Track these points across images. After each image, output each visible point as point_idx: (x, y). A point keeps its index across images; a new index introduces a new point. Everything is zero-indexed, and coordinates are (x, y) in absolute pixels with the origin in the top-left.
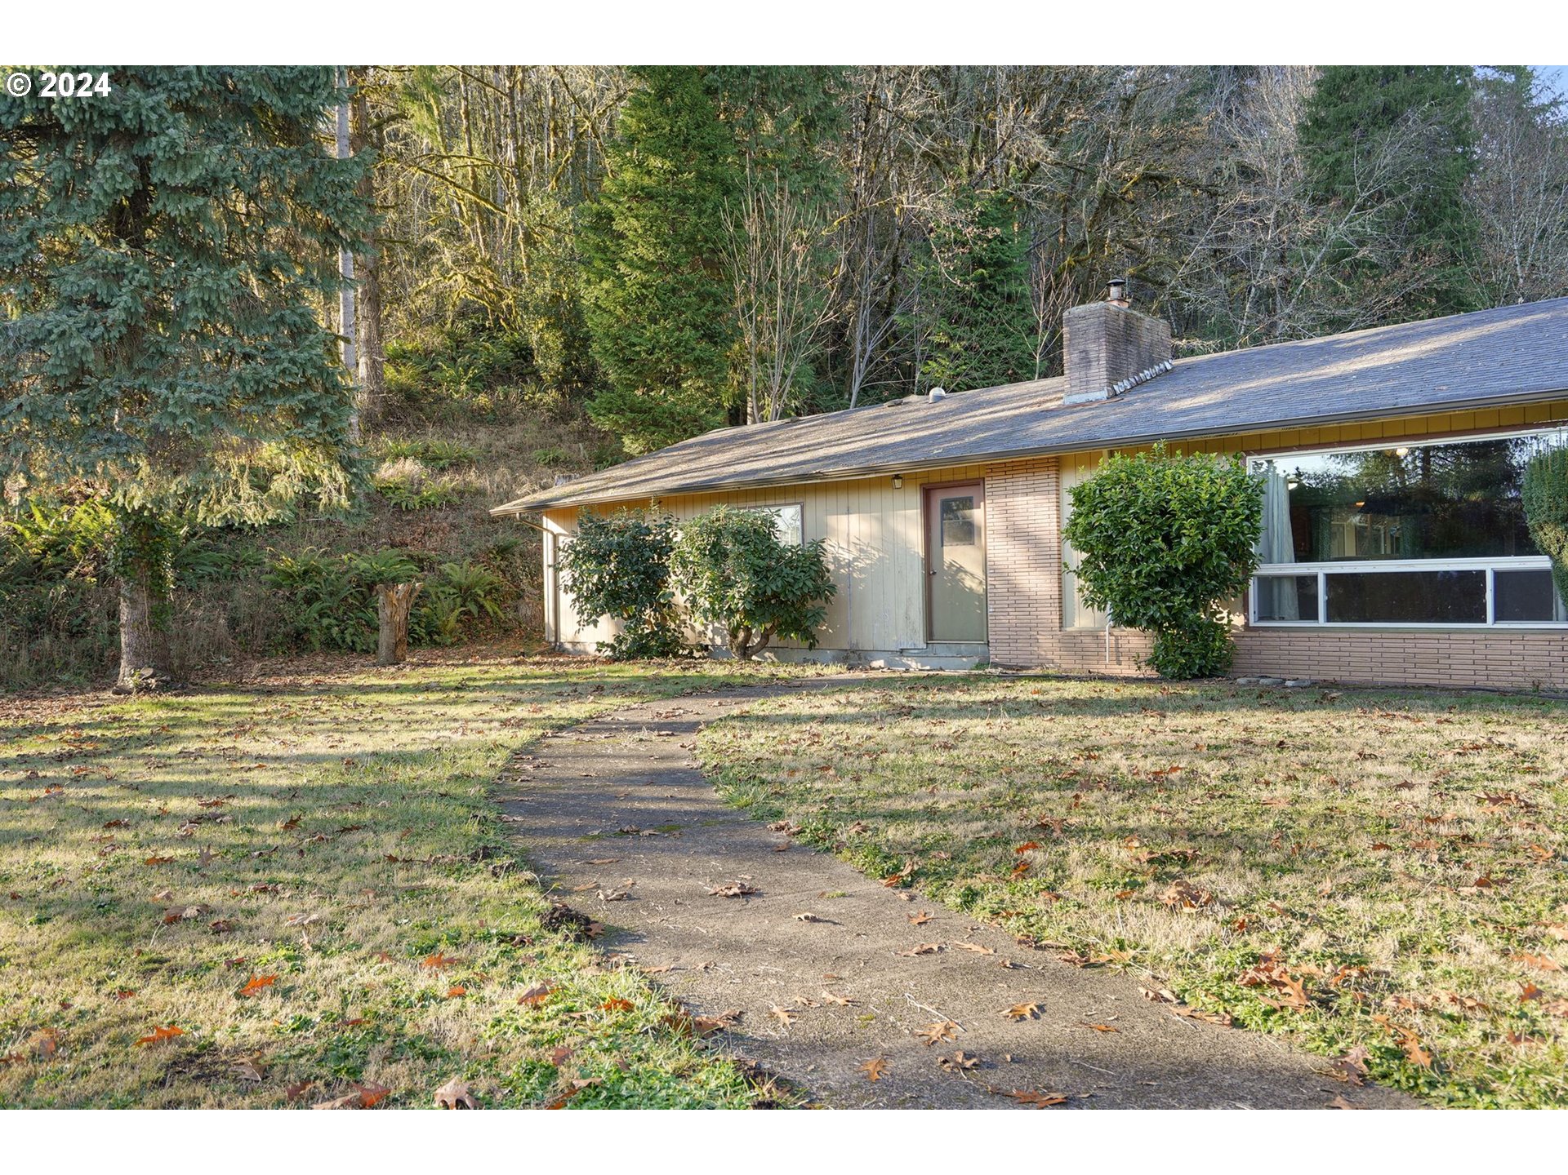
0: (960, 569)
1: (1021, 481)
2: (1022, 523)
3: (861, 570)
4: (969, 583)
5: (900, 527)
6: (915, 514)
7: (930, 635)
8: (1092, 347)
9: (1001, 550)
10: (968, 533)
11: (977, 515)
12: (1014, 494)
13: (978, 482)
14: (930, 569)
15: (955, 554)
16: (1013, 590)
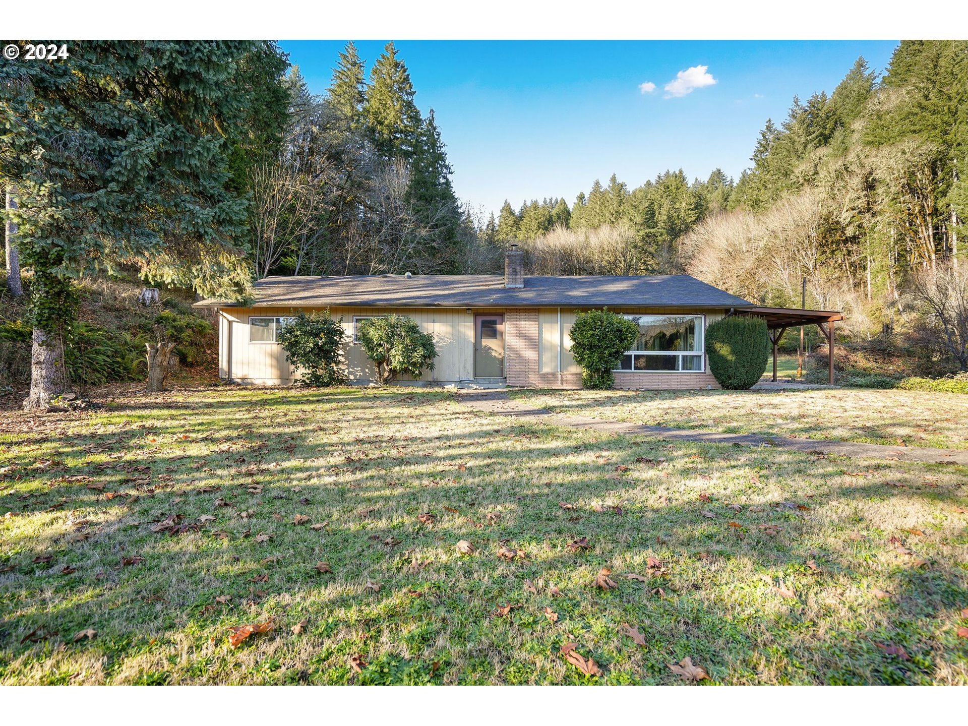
0: (490, 348)
1: (523, 316)
2: (524, 332)
3: (440, 347)
4: (494, 354)
5: (462, 329)
6: (471, 325)
7: (475, 375)
8: (518, 268)
9: (512, 340)
10: (493, 334)
11: (499, 327)
12: (520, 320)
13: (502, 315)
14: (477, 348)
15: (487, 342)
16: (519, 357)
